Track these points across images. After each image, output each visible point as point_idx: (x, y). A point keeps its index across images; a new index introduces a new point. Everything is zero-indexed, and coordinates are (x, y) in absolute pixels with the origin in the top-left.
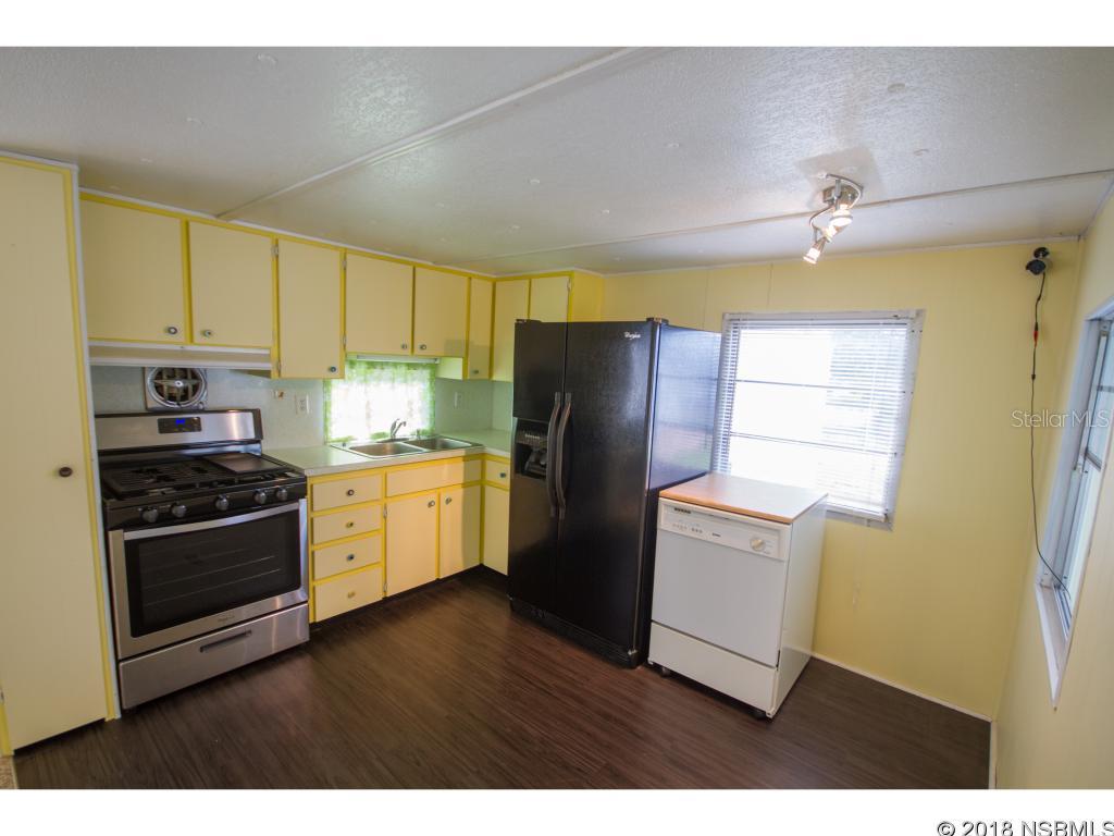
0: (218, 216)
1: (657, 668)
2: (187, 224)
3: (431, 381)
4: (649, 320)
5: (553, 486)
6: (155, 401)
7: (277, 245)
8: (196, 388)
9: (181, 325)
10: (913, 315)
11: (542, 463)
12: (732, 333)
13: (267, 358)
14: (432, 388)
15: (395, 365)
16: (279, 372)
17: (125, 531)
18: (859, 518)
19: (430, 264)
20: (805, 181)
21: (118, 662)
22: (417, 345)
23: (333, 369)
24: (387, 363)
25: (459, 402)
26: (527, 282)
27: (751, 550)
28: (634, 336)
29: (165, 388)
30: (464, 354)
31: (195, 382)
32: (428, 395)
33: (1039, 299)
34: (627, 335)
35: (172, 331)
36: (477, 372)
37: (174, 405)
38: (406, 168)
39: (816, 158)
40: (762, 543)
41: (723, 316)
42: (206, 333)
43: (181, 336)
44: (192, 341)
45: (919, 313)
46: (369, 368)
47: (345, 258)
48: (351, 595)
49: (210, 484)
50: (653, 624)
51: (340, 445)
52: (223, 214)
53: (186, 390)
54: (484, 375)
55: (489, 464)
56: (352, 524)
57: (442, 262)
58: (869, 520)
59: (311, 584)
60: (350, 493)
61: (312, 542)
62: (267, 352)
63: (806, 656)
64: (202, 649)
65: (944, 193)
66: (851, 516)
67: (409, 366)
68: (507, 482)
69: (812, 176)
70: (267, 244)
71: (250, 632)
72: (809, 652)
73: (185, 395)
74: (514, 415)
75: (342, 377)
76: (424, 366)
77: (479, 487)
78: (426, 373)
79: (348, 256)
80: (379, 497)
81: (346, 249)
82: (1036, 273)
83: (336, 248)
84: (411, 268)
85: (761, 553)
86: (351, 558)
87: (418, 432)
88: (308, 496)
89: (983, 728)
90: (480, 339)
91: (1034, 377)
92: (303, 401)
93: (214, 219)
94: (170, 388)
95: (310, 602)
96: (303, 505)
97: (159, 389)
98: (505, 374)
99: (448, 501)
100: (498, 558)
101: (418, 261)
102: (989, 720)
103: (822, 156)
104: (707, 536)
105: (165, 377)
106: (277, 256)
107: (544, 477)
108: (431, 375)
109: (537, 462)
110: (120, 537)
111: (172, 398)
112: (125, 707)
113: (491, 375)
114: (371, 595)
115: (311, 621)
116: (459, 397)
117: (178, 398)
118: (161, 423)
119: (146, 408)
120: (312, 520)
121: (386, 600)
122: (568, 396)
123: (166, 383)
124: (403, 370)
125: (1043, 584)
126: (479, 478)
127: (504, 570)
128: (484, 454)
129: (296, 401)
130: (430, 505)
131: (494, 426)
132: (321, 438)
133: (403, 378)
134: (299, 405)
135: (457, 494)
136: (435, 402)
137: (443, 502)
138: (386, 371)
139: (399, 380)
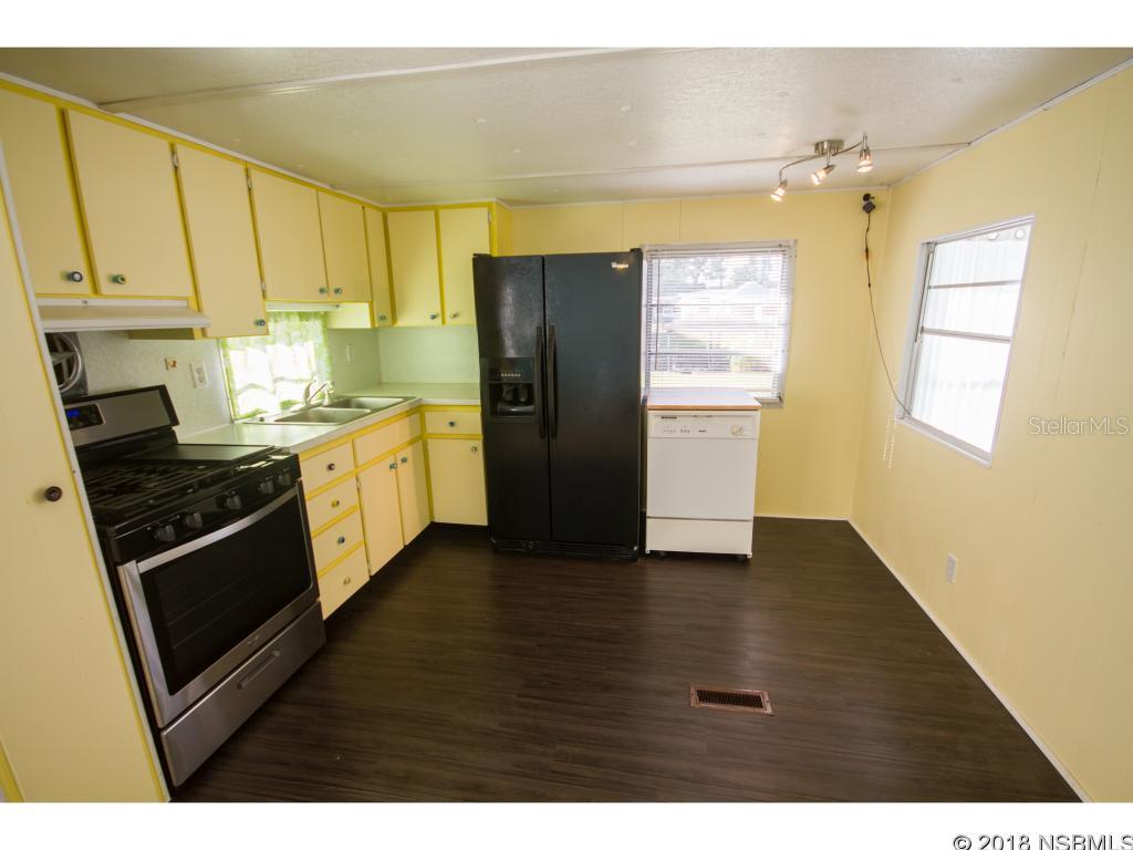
0: (100, 104)
1: (654, 553)
2: (63, 114)
3: (324, 332)
7: (174, 151)
9: (83, 270)
10: (791, 243)
13: (185, 312)
14: (326, 341)
15: (288, 315)
17: (138, 562)
19: (329, 187)
22: (332, 290)
24: (280, 313)
25: (350, 357)
26: (432, 213)
28: (622, 266)
30: (369, 296)
32: (325, 350)
33: (867, 230)
34: (614, 265)
35: (74, 278)
36: (383, 318)
42: (118, 280)
44: (96, 292)
45: (795, 243)
47: (250, 177)
48: (347, 582)
50: (648, 520)
52: (108, 103)
55: (428, 415)
56: (338, 503)
60: (331, 467)
62: (184, 304)
67: (302, 316)
70: (164, 146)
75: (266, 332)
76: (316, 315)
77: (422, 442)
78: (316, 326)
79: (253, 173)
80: (353, 467)
81: (248, 162)
82: (867, 212)
83: (238, 160)
84: (315, 193)
86: (342, 540)
91: (870, 285)
92: (200, 371)
93: (96, 109)
99: (402, 457)
101: (323, 185)
102: (846, 519)
104: (695, 433)
106: (177, 168)
108: (323, 327)
110: (132, 571)
113: (394, 320)
124: (296, 321)
126: (421, 433)
128: (422, 406)
129: (191, 370)
130: (391, 467)
131: (384, 380)
132: (227, 417)
133: (298, 333)
134: (196, 376)
135: (407, 453)
136: (331, 358)
137: (399, 462)
138: (280, 324)
139: (295, 334)
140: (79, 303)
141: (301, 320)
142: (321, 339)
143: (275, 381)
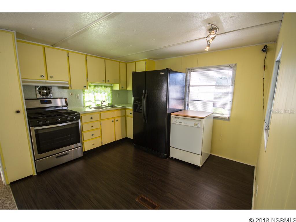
0: (52, 46)
1: (172, 158)
2: (44, 48)
3: (111, 90)
4: (166, 69)
5: (144, 114)
6: (39, 96)
7: (68, 53)
8: (49, 93)
9: (44, 75)
10: (234, 65)
11: (141, 109)
12: (188, 73)
13: (68, 84)
15: (101, 86)
16: (71, 87)
17: (34, 127)
18: (221, 118)
19: (109, 59)
20: (204, 27)
21: (35, 160)
22: (107, 81)
23: (85, 87)
24: (99, 86)
25: (118, 96)
26: (135, 63)
27: (194, 126)
28: (163, 73)
29: (42, 92)
30: (119, 83)
31: (49, 91)
33: (265, 59)
34: (161, 73)
35: (42, 76)
36: (123, 88)
37: (44, 97)
38: (101, 28)
39: (205, 20)
40: (197, 124)
41: (186, 69)
42: (51, 77)
43: (45, 78)
44: (48, 79)
45: (236, 65)
46: (94, 87)
47: (86, 57)
48: (94, 144)
49: (55, 116)
50: (170, 147)
51: (88, 107)
52: (54, 45)
53: (47, 93)
54: (125, 88)
55: (127, 111)
56: (92, 126)
57: (112, 58)
58: (224, 119)
59: (83, 142)
60: (91, 118)
61: (83, 131)
62: (68, 82)
63: (209, 154)
64: (56, 157)
65: (239, 30)
66: (220, 118)
67: (105, 86)
68: (132, 115)
69: (205, 25)
70: (66, 53)
71: (68, 153)
72: (210, 153)
73: (47, 94)
74: (133, 97)
75: (88, 89)
76: (109, 87)
77: (125, 117)
78: (109, 89)
79: (87, 56)
80: (99, 119)
81: (86, 55)
82: (264, 52)
83: (84, 54)
84: (104, 60)
85: (197, 127)
86: (93, 135)
87: (108, 104)
88: (81, 119)
89: (253, 168)
90: (123, 79)
91: (264, 79)
92: (78, 96)
93: (51, 46)
94: (43, 92)
95: (83, 146)
96: (79, 121)
97: (40, 93)
98: (130, 88)
99: (117, 120)
100: (130, 135)
101: (106, 58)
102: (254, 166)
103: (207, 19)
104: (183, 123)
105: (41, 89)
106: (68, 57)
107: (141, 112)
108: (111, 89)
109: (139, 109)
110: (33, 129)
111: (43, 95)
112: (37, 172)
113: (126, 88)
114: (98, 145)
115: (84, 151)
116: (118, 95)
117: (45, 95)
118: (41, 101)
119: (37, 98)
120: (82, 125)
121: (102, 146)
122: (146, 91)
123: (42, 91)
124: (103, 87)
125: (266, 129)
126: (125, 115)
127: (132, 138)
128: (125, 108)
129: (76, 96)
130: (112, 121)
131: (128, 102)
132: (83, 106)
133: (103, 90)
134: (77, 97)
135: (119, 119)
136: (112, 96)
137: (116, 121)
138: (99, 88)
139: (102, 90)
140: (44, 81)
141: (105, 87)
142: (110, 92)
143: (96, 101)
